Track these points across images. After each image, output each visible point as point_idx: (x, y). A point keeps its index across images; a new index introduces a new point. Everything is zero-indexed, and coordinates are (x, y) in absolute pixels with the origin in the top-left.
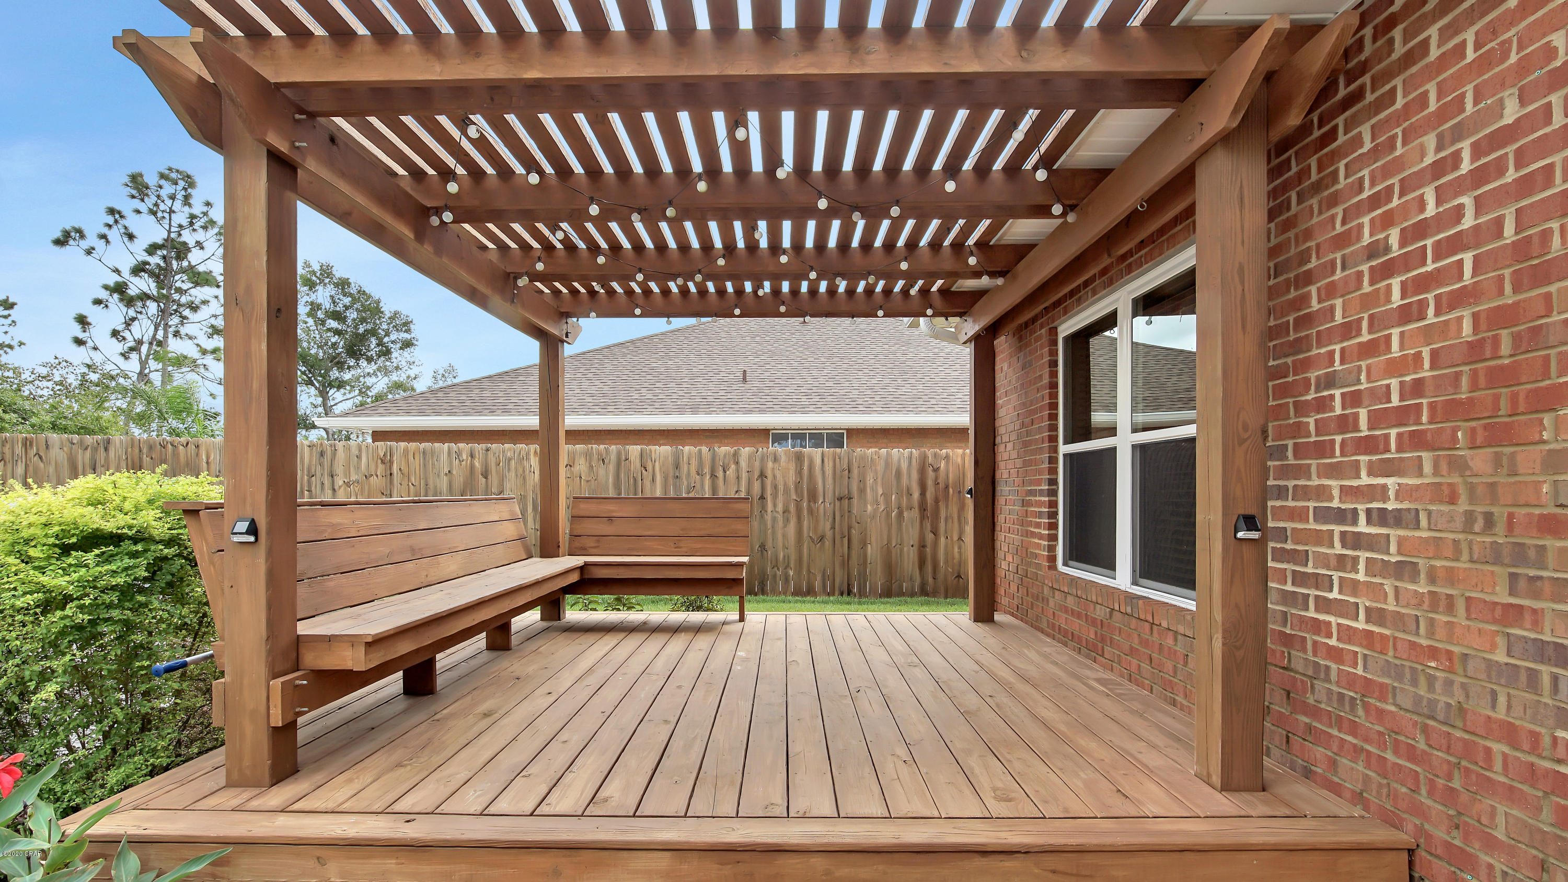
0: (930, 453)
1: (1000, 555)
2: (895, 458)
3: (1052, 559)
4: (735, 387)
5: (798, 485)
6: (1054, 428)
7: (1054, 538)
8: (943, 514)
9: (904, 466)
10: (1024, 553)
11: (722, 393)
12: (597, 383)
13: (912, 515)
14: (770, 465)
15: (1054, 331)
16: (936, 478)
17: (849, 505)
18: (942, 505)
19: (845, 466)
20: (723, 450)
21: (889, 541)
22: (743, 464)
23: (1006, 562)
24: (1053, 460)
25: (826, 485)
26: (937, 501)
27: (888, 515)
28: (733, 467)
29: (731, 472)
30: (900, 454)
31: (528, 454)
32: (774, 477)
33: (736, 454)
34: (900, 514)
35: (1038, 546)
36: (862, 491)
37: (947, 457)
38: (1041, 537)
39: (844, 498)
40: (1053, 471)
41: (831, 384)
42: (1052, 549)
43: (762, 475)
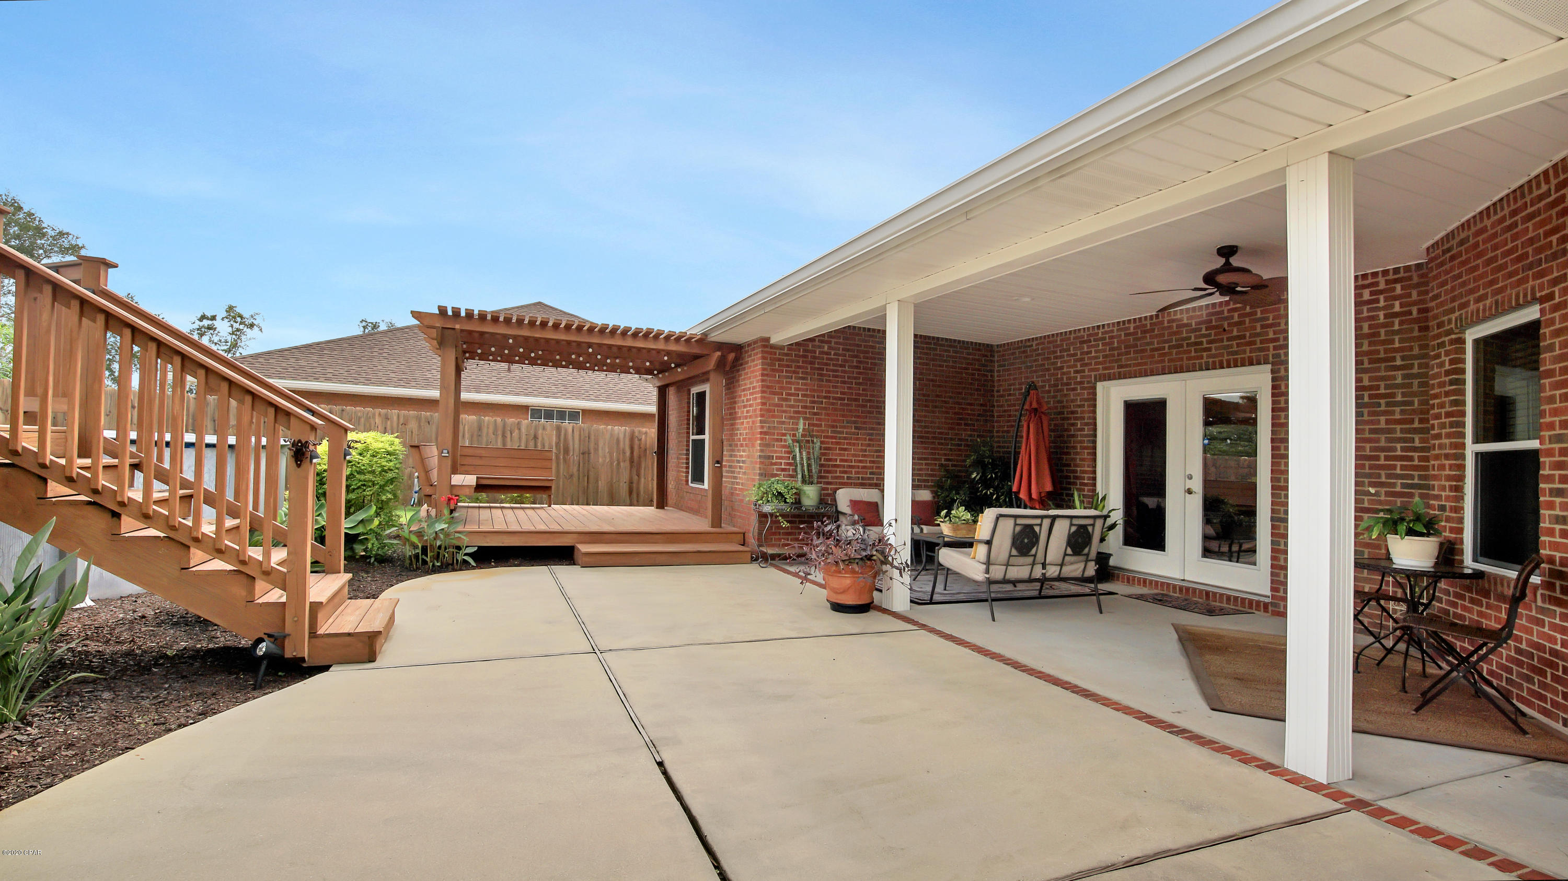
0: (636, 430)
1: (669, 482)
2: (616, 432)
3: (687, 481)
4: (502, 375)
5: (557, 444)
6: (688, 428)
7: (688, 472)
8: (643, 466)
9: (621, 436)
10: (678, 480)
11: (494, 379)
12: (393, 362)
13: (625, 465)
14: (540, 432)
15: (689, 391)
16: (640, 445)
17: (589, 457)
18: (643, 460)
19: (587, 435)
20: (511, 421)
21: (612, 478)
22: (523, 430)
23: (671, 485)
24: (688, 441)
25: (575, 445)
26: (640, 457)
27: (612, 464)
28: (517, 431)
29: (516, 434)
30: (620, 430)
31: (374, 415)
32: (543, 439)
33: (519, 423)
34: (619, 463)
35: (682, 476)
36: (596, 449)
37: (646, 433)
38: (683, 472)
39: (585, 453)
40: (688, 446)
41: (570, 378)
42: (687, 477)
43: (536, 437)
